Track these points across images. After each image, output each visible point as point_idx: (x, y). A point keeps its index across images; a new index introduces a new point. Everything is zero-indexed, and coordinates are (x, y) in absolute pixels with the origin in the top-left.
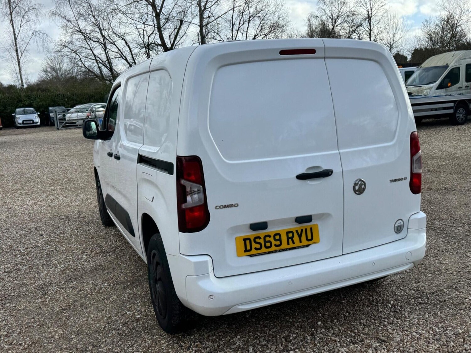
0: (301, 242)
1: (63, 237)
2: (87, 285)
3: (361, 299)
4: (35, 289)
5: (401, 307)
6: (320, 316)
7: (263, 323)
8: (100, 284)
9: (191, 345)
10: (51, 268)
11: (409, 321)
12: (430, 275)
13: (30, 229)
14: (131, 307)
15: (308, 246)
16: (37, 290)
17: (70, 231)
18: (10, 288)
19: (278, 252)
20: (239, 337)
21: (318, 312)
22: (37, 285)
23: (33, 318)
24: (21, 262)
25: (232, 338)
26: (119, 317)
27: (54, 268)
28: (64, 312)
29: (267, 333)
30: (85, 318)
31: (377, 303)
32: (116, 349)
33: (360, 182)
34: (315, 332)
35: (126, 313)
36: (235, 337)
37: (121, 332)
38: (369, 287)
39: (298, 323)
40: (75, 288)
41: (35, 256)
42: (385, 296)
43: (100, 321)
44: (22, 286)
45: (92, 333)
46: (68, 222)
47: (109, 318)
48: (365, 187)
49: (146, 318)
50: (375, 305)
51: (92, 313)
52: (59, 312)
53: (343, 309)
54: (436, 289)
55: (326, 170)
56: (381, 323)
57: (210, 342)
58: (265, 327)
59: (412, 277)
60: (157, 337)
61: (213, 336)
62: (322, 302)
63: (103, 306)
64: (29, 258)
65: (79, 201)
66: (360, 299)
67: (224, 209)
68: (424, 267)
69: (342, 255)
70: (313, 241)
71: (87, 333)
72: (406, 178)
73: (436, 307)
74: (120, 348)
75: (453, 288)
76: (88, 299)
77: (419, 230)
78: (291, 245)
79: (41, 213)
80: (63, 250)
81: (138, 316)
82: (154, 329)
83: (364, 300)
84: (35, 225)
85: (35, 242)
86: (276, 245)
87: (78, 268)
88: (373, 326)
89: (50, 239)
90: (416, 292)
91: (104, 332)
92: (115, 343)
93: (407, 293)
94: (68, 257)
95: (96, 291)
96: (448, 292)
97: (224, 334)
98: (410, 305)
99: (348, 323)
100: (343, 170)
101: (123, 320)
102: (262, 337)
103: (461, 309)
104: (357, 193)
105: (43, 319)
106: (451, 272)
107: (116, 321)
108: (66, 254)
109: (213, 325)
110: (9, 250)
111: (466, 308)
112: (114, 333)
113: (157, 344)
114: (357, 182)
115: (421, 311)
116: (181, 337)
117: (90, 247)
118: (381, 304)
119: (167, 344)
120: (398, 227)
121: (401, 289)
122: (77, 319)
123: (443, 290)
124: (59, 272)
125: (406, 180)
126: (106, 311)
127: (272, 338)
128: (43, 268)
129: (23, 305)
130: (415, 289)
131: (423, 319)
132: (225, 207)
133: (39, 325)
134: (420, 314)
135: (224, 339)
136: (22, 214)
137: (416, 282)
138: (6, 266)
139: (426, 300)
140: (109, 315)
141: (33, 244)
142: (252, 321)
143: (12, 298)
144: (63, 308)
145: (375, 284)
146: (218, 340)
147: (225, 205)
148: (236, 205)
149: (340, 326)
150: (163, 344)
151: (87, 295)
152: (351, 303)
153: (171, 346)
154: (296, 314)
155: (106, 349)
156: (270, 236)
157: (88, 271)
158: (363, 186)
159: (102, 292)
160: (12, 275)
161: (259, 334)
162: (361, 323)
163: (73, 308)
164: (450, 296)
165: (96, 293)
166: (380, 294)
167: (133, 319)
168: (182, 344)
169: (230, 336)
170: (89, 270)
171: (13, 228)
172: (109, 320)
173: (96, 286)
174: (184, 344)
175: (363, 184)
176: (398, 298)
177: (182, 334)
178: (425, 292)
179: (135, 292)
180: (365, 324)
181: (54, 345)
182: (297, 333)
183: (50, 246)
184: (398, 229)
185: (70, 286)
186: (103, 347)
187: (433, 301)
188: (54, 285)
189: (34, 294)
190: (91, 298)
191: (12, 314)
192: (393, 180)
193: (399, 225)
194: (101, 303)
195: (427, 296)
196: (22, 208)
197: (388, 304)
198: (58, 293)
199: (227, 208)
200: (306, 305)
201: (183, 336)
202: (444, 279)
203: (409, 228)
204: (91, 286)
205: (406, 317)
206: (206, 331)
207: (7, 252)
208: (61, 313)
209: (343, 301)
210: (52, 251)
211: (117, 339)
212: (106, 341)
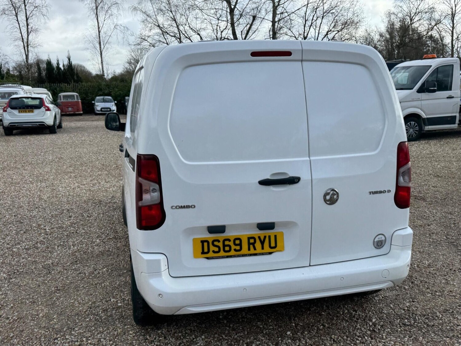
0: (263, 248)
1: (89, 220)
2: (88, 269)
3: (343, 313)
4: (42, 267)
5: (382, 326)
6: (292, 326)
7: (233, 326)
8: (100, 268)
9: (155, 339)
10: (65, 249)
11: (384, 343)
12: (429, 295)
13: (63, 210)
14: (117, 295)
15: (270, 253)
16: (44, 268)
17: (96, 215)
18: (22, 264)
19: (237, 257)
20: (203, 337)
21: (293, 322)
22: (45, 263)
23: (29, 295)
24: (42, 241)
25: (196, 337)
26: (103, 303)
27: (67, 249)
28: (58, 292)
29: (232, 337)
30: (72, 300)
31: (358, 319)
32: (86, 334)
33: (332, 192)
34: (280, 342)
35: (111, 300)
36: (199, 337)
37: (98, 318)
38: (358, 300)
39: (267, 331)
40: (76, 270)
41: (56, 236)
42: (370, 313)
43: (84, 305)
44: (33, 264)
45: (73, 316)
46: (99, 207)
47: (94, 303)
48: (338, 196)
49: (126, 307)
50: (355, 321)
51: (80, 296)
52: (53, 292)
53: (319, 321)
54: (429, 311)
55: (292, 177)
56: (353, 341)
57: (174, 339)
58: (234, 330)
59: (409, 295)
60: (128, 326)
61: (179, 332)
62: (302, 311)
63: (93, 291)
64: (50, 237)
65: (117, 187)
66: (341, 313)
67: (180, 209)
68: (426, 286)
69: (310, 265)
70: (277, 249)
71: (69, 314)
72: (390, 191)
73: (421, 331)
74: (91, 333)
75: (449, 313)
76: (83, 282)
77: (403, 247)
78: (252, 251)
79: (79, 196)
80: (82, 233)
81: (120, 304)
82: (129, 319)
83: (346, 313)
84: (69, 207)
85: (62, 223)
86: (235, 250)
87: (88, 251)
88: (343, 343)
89: (75, 221)
90: (405, 312)
91: (84, 316)
92: (89, 328)
93: (395, 312)
94: (84, 240)
95: (93, 275)
96: (441, 316)
97: (191, 332)
98: (393, 325)
99: (318, 336)
100: (313, 178)
101: (105, 306)
102: (226, 340)
103: (448, 337)
104: (328, 203)
105: (36, 297)
106: (454, 294)
107: (98, 307)
108: (83, 236)
109: (184, 322)
110: (36, 229)
111: (453, 336)
112: (92, 318)
113: (125, 333)
114: (329, 191)
115: (402, 334)
116: (149, 330)
117: (107, 232)
118: (362, 320)
119: (134, 335)
120: (378, 242)
121: (390, 307)
122: (66, 300)
123: (436, 313)
124: (69, 253)
125: (390, 193)
126: (94, 296)
127: (235, 343)
128: (58, 249)
129: (26, 282)
130: (406, 308)
131: (400, 343)
132: (181, 207)
133: (31, 302)
134: (399, 336)
135: (188, 338)
136: (62, 195)
137: (410, 301)
138: (28, 243)
139: (413, 322)
140: (95, 300)
141: (60, 225)
142: (224, 322)
143: (20, 274)
144: (59, 288)
145: (366, 298)
146: (182, 337)
147: (181, 206)
148: (193, 207)
149: (309, 339)
150: (131, 334)
151: (85, 278)
152: (331, 315)
153: (136, 338)
154: (270, 321)
155: (78, 333)
156: (229, 240)
157: (95, 255)
158: (335, 197)
159: (98, 277)
160: (29, 252)
161: (224, 336)
162: (331, 338)
163: (67, 289)
164: (441, 321)
165: (93, 277)
166: (365, 310)
167: (114, 307)
168: (148, 337)
169: (195, 335)
170: (97, 254)
171: (49, 208)
172: (93, 305)
173: (95, 270)
174: (150, 337)
175: (335, 194)
176: (383, 316)
177: (151, 327)
178: (415, 313)
179: (127, 280)
180: (336, 339)
181: (35, 323)
182: (262, 340)
183: (73, 228)
184: (379, 245)
185: (73, 268)
186: (77, 330)
187: (420, 324)
188: (60, 265)
189: (40, 272)
190: (87, 281)
191: (13, 289)
192: (372, 192)
193: (379, 240)
194: (92, 288)
195: (416, 318)
196: (64, 190)
197: (368, 322)
198: (60, 273)
199: (184, 209)
200: (284, 312)
201: (152, 329)
202: (442, 302)
203: (392, 244)
204: (91, 269)
205: (382, 338)
206: (175, 327)
207: (34, 230)
208: (54, 293)
209: (323, 313)
210: (73, 232)
211: (91, 324)
212: (81, 324)
